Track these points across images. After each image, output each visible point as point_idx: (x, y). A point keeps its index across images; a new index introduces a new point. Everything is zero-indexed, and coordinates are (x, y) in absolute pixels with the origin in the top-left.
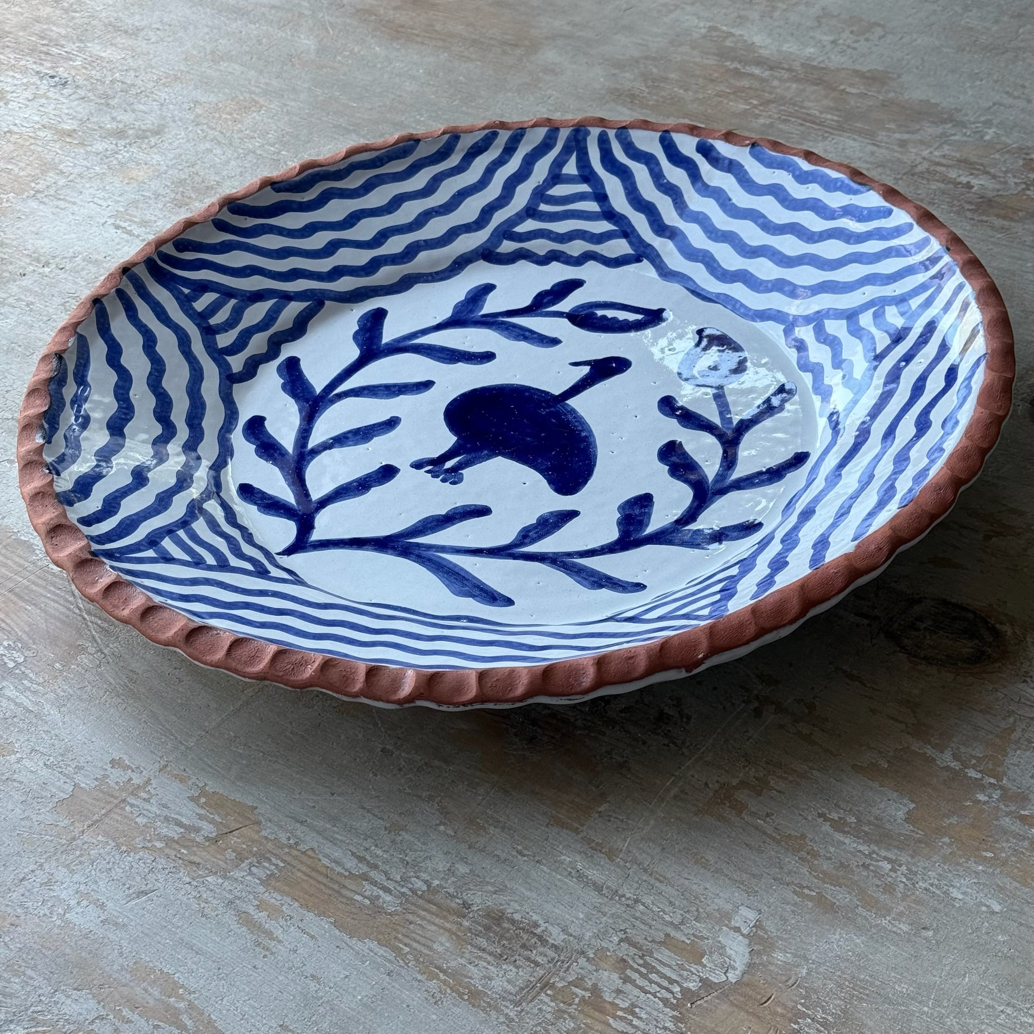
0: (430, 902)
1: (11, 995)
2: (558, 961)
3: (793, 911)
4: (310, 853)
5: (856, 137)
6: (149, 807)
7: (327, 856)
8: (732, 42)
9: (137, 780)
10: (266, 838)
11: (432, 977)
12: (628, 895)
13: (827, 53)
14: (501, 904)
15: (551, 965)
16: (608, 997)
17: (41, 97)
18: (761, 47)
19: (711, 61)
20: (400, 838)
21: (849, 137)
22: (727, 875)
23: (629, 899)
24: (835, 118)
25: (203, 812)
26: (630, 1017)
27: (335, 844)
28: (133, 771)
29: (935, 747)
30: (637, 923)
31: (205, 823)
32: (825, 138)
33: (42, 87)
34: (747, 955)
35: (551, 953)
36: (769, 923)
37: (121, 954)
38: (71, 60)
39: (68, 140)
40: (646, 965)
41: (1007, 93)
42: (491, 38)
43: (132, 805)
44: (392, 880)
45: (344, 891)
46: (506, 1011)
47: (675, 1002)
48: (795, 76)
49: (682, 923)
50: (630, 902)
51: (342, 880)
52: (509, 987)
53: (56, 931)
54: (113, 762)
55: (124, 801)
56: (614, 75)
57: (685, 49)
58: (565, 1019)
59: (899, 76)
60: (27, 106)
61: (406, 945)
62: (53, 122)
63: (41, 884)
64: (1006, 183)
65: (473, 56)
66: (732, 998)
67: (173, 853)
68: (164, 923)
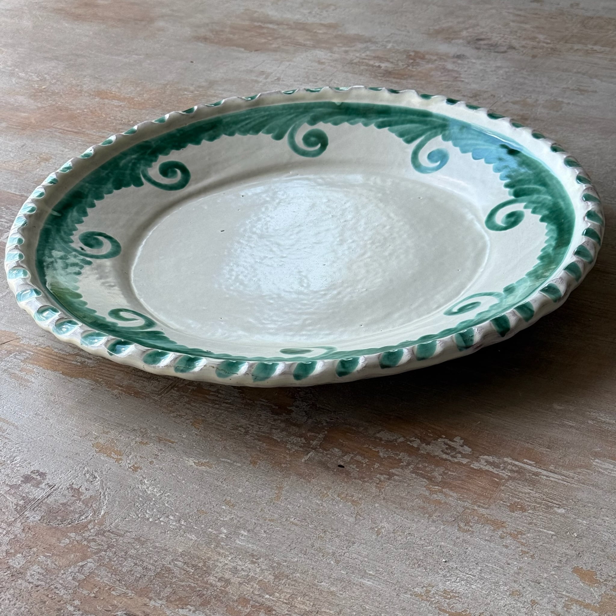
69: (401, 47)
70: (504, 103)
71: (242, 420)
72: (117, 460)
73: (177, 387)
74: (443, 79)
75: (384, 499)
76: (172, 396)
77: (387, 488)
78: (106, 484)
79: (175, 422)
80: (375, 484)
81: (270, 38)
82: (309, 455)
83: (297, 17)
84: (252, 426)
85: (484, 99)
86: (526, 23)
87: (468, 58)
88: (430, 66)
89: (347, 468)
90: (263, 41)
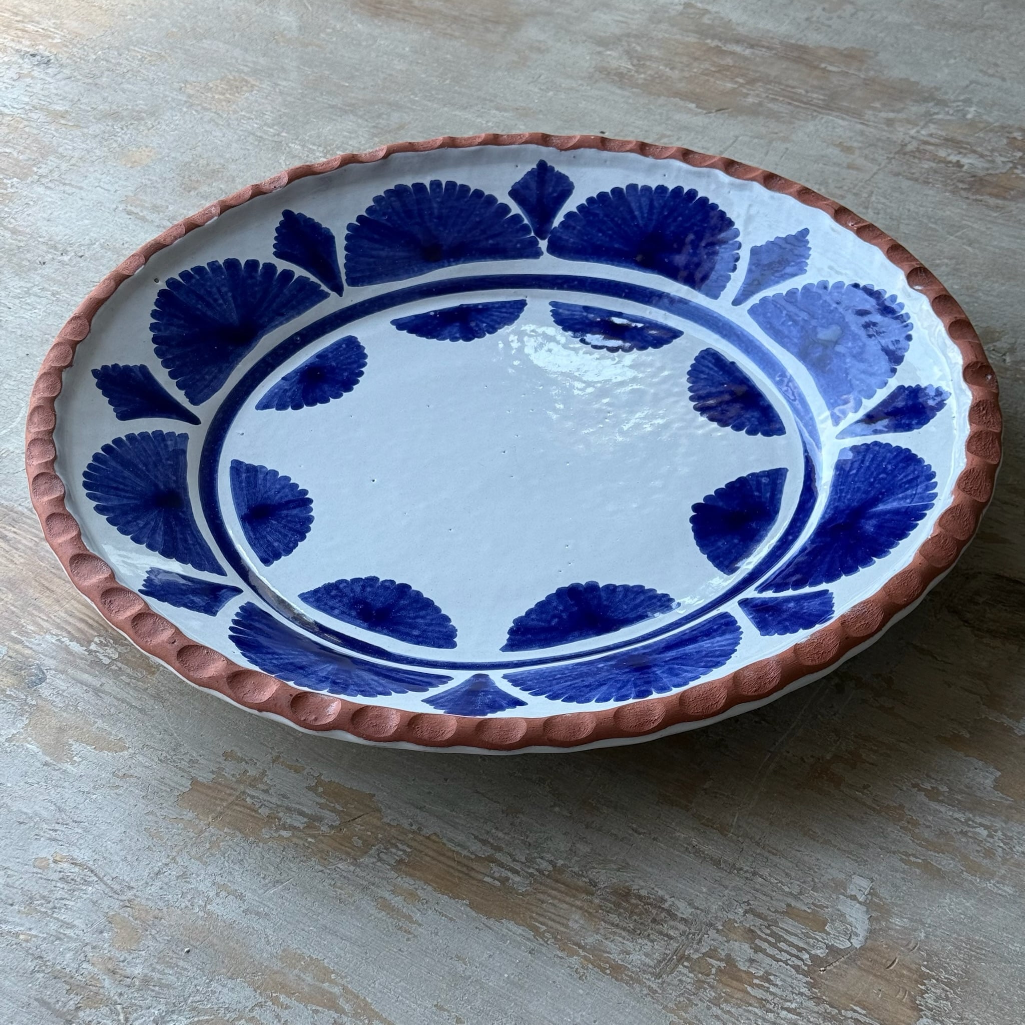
0: (557, 881)
1: (168, 986)
2: (689, 933)
3: (903, 878)
4: (434, 837)
5: (844, 116)
6: (269, 799)
7: (451, 840)
8: (709, 19)
9: (253, 772)
10: (389, 824)
11: (572, 954)
12: (746, 868)
13: (803, 31)
14: (626, 881)
15: (683, 938)
16: (742, 966)
17: (26, 76)
18: (738, 24)
19: (692, 39)
20: (519, 820)
21: (837, 117)
22: (835, 846)
23: (746, 871)
24: (822, 97)
25: (323, 801)
26: (766, 985)
27: (457, 829)
28: (247, 763)
29: (1010, 716)
30: (759, 895)
31: (328, 812)
32: (814, 118)
33: (25, 66)
34: (867, 922)
35: (682, 927)
36: (882, 890)
37: (268, 943)
38: (49, 37)
39: (63, 122)
40: (773, 934)
41: (981, 71)
42: (471, 15)
43: (253, 797)
44: (517, 861)
45: (473, 874)
46: (648, 983)
47: (806, 968)
48: (776, 54)
49: (801, 893)
50: (748, 875)
51: (470, 864)
52: (647, 960)
53: (201, 922)
54: (225, 754)
55: (244, 793)
56: (599, 53)
57: (664, 26)
58: (705, 989)
59: (876, 54)
60: (13, 86)
61: (542, 923)
62: (43, 103)
63: (178, 877)
64: (993, 162)
65: (457, 34)
66: (859, 963)
67: (301, 842)
68: (304, 911)
69: (994, 117)
73: (688, 959)
76: (681, 981)
81: (741, 81)
83: (785, 28)
90: (729, 85)
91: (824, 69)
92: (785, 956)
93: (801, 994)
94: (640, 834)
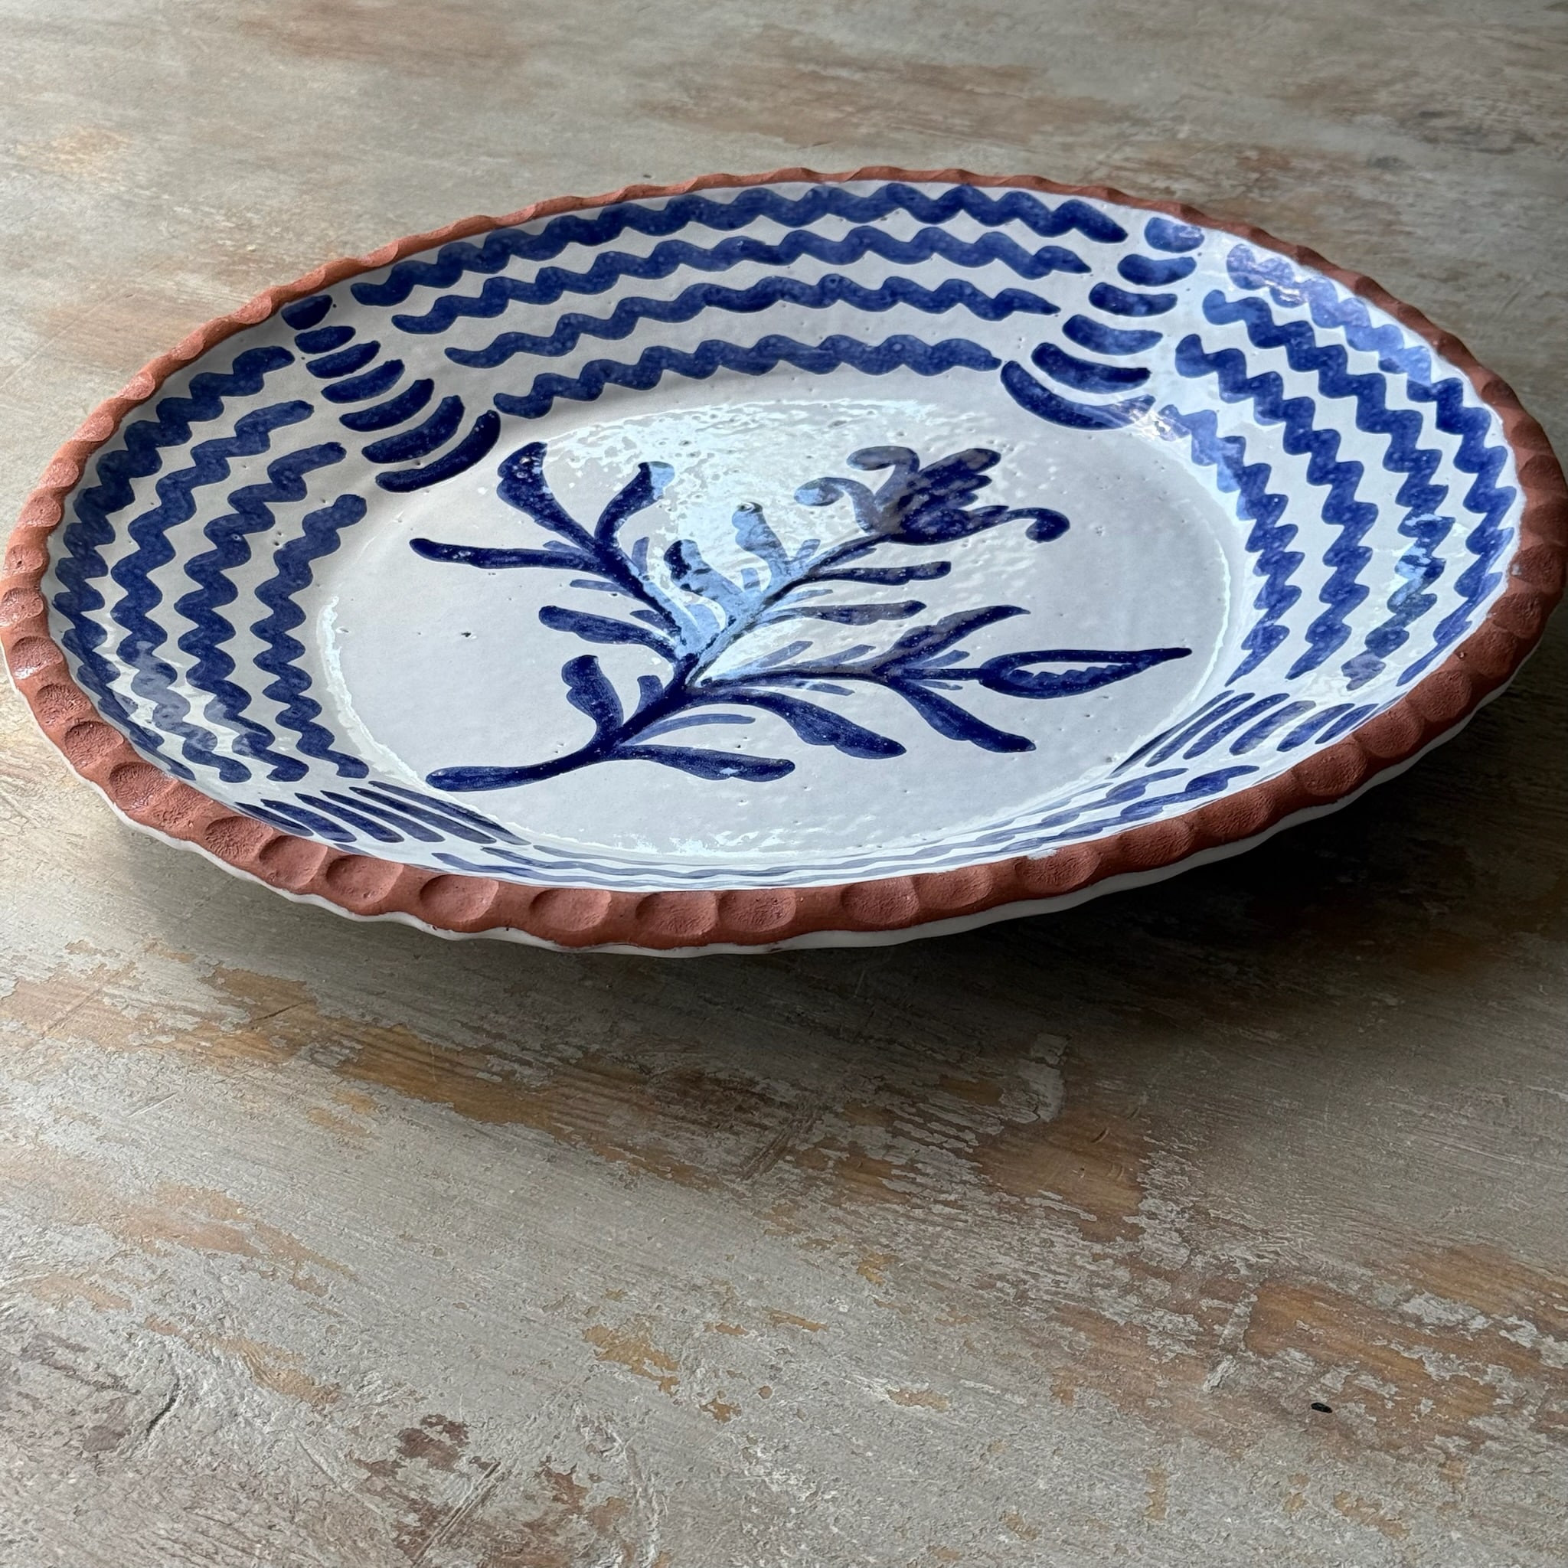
0: (590, 1071)
2: (794, 1121)
4: (398, 1029)
5: (1000, 143)
6: (139, 997)
7: (425, 1031)
8: (800, 41)
9: (112, 965)
10: (328, 1018)
11: (613, 1157)
12: (877, 1036)
13: (938, 49)
14: (696, 1064)
15: (784, 1126)
16: (875, 1155)
18: (843, 45)
19: (777, 64)
20: (530, 1000)
21: (991, 144)
22: (1012, 1001)
23: (879, 1040)
24: (968, 123)
25: (225, 995)
26: (912, 1175)
27: (434, 1016)
28: (104, 955)
30: (898, 1067)
31: (231, 1008)
32: (957, 147)
34: (1061, 1087)
35: (782, 1113)
37: (137, 1176)
40: (920, 1113)
41: (1196, 84)
42: (449, 50)
43: (113, 997)
44: (528, 1050)
45: (458, 1070)
46: (731, 1186)
47: (970, 1151)
48: (899, 77)
49: (961, 1061)
50: (882, 1044)
51: (455, 1057)
52: (730, 1158)
53: (29, 1157)
54: (70, 946)
55: (98, 992)
56: (641, 85)
57: (734, 52)
58: (818, 1187)
59: (1045, 71)
61: (566, 1124)
64: (1218, 186)
65: (428, 71)
66: (1050, 1139)
67: (190, 1048)
68: (195, 1133)
69: (1217, 135)
70: (1541, 297)
71: (1001, 1259)
72: (666, 1384)
73: (791, 1152)
74: (1352, 226)
75: (1472, 1516)
76: (781, 1180)
77: (1474, 1479)
78: (645, 1461)
79: (806, 1261)
80: (1434, 1467)
81: (849, 109)
82: (1220, 1368)
83: (911, 47)
84: (1035, 1276)
85: (1482, 286)
86: (1548, 69)
87: (1410, 168)
88: (1308, 189)
89: (1341, 1412)
90: (832, 115)
91: (971, 92)
92: (938, 1138)
93: (964, 1183)
94: (717, 1004)
